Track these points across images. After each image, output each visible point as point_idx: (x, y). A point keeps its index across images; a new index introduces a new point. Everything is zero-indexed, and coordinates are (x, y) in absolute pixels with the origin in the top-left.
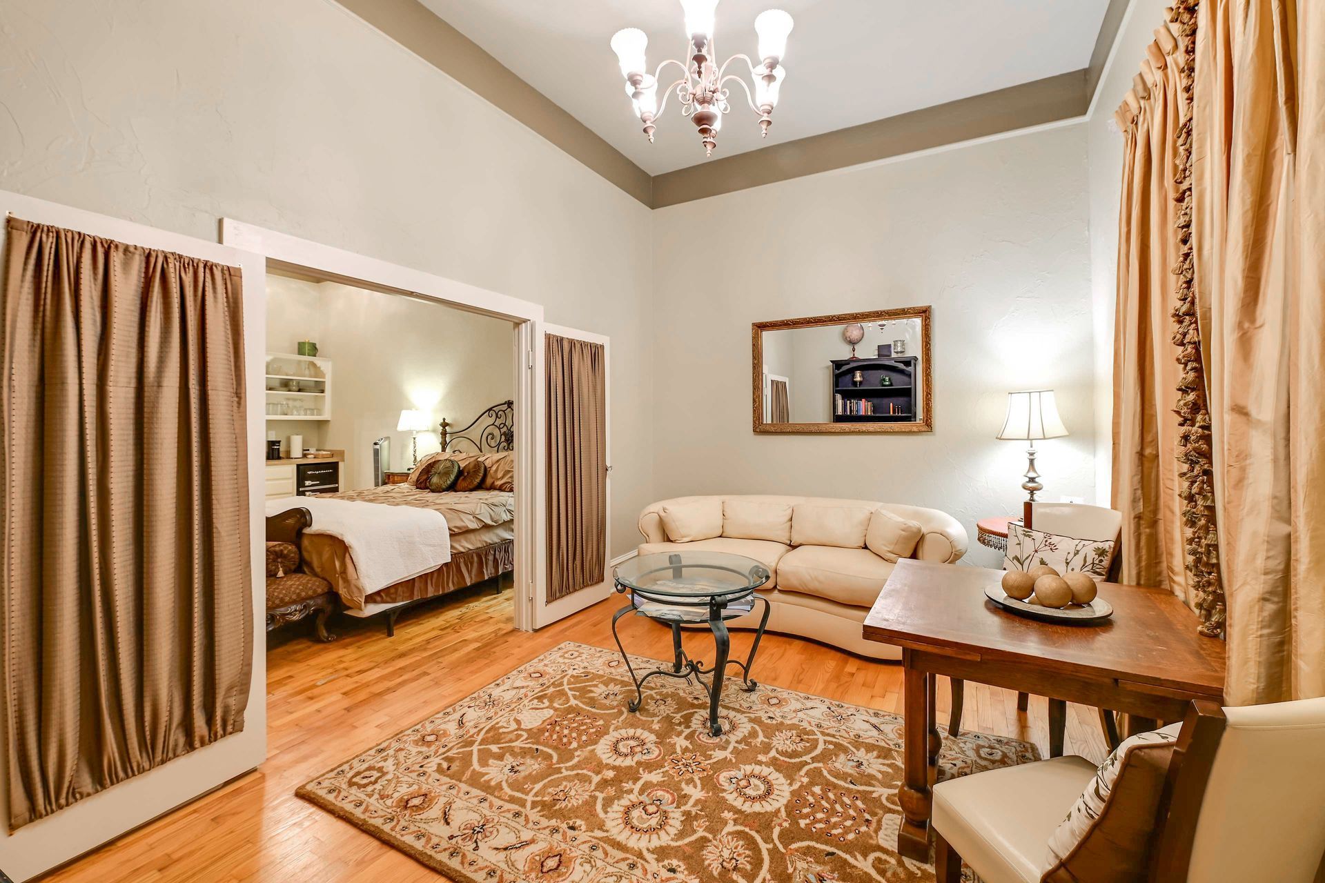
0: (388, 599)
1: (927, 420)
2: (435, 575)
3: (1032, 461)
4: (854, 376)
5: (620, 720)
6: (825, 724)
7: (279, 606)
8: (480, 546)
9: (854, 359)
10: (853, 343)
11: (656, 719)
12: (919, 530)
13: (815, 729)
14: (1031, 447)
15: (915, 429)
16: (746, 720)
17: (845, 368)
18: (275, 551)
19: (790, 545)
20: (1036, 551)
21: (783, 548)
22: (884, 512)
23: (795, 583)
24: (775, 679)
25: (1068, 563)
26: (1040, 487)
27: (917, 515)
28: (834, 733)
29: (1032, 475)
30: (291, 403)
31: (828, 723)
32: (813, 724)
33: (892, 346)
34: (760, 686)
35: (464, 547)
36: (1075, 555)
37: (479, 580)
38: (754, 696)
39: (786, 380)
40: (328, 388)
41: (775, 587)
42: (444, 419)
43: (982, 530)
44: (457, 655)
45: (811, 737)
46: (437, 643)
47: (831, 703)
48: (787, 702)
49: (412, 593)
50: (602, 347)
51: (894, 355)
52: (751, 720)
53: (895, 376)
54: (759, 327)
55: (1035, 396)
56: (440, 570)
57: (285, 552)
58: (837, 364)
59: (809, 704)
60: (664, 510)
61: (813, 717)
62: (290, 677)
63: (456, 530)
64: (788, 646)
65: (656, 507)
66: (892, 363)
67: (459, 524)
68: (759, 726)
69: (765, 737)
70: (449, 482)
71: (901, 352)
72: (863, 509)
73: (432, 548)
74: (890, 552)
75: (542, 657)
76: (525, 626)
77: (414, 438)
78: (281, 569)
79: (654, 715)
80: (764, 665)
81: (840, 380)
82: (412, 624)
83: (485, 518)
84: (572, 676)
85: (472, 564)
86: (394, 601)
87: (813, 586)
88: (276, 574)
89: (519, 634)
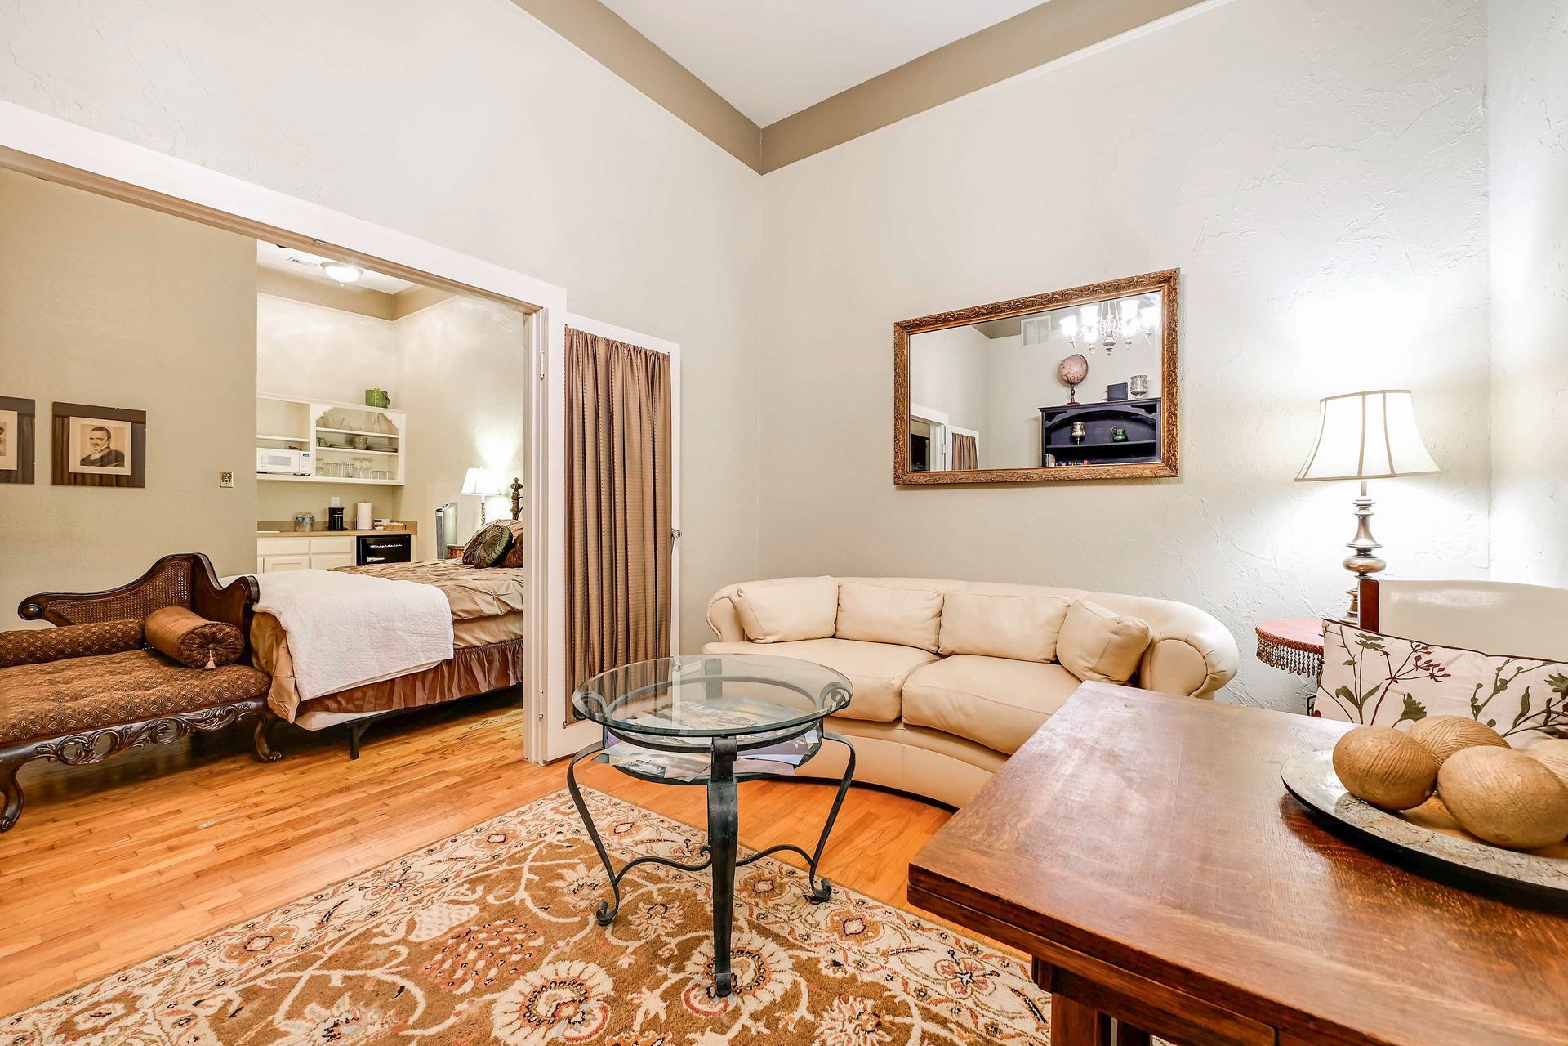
0: (350, 707)
1: (1169, 458)
2: (430, 676)
3: (1363, 521)
4: (1072, 430)
5: (573, 940)
6: (936, 990)
7: (186, 710)
8: (506, 639)
9: (1073, 405)
10: (1071, 384)
11: (633, 945)
12: (1145, 633)
13: (912, 1001)
14: (1364, 494)
15: (1148, 473)
16: (788, 964)
17: (1058, 418)
18: (203, 634)
19: (937, 654)
20: (1394, 679)
21: (924, 656)
22: (1088, 604)
23: (928, 714)
24: (873, 880)
25: (1477, 709)
26: (1381, 564)
27: (1144, 611)
28: (947, 1014)
29: (1363, 543)
30: (358, 464)
31: (940, 989)
32: (912, 986)
33: (1129, 386)
34: (839, 893)
35: (479, 640)
36: (1497, 690)
37: (501, 685)
38: (822, 913)
39: (976, 435)
40: (401, 446)
41: (899, 719)
42: (516, 480)
43: (1263, 636)
44: (418, 794)
45: (899, 1020)
46: (407, 773)
47: (958, 942)
48: (876, 931)
49: (390, 700)
50: (667, 358)
51: (1131, 397)
52: (800, 967)
53: (1130, 427)
54: (905, 328)
55: (1374, 401)
56: (437, 669)
57: (220, 636)
58: (1049, 413)
59: (917, 940)
60: (739, 591)
61: (914, 971)
62: (179, 811)
63: (463, 615)
64: (914, 817)
65: (729, 590)
66: (1128, 409)
67: (469, 606)
68: (808, 980)
69: (812, 1010)
70: (494, 556)
71: (1143, 393)
72: (1050, 601)
73: (423, 639)
74: (1091, 669)
75: (526, 807)
76: (535, 755)
77: (483, 504)
78: (211, 658)
79: (635, 936)
80: (864, 849)
81: (1053, 435)
82: (395, 742)
83: (513, 600)
84: (550, 845)
85: (490, 662)
86: (359, 709)
87: (956, 721)
88: (205, 664)
89: (527, 766)
